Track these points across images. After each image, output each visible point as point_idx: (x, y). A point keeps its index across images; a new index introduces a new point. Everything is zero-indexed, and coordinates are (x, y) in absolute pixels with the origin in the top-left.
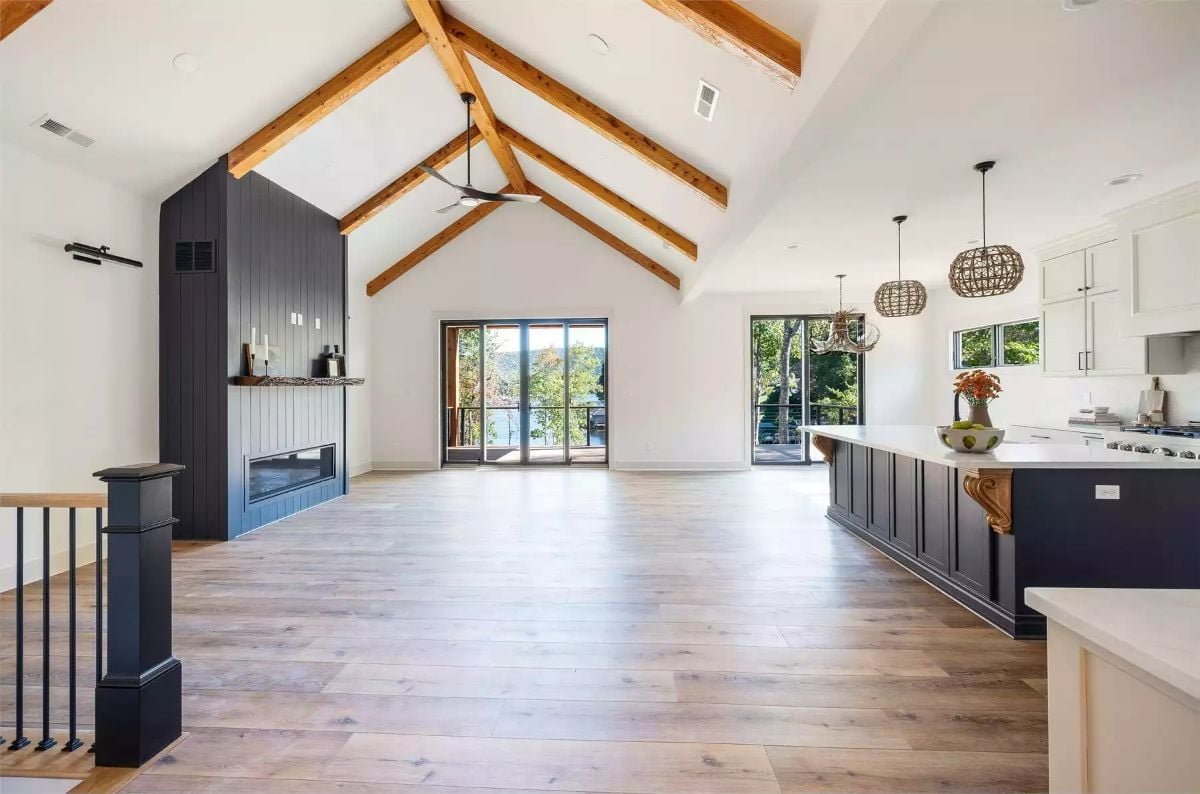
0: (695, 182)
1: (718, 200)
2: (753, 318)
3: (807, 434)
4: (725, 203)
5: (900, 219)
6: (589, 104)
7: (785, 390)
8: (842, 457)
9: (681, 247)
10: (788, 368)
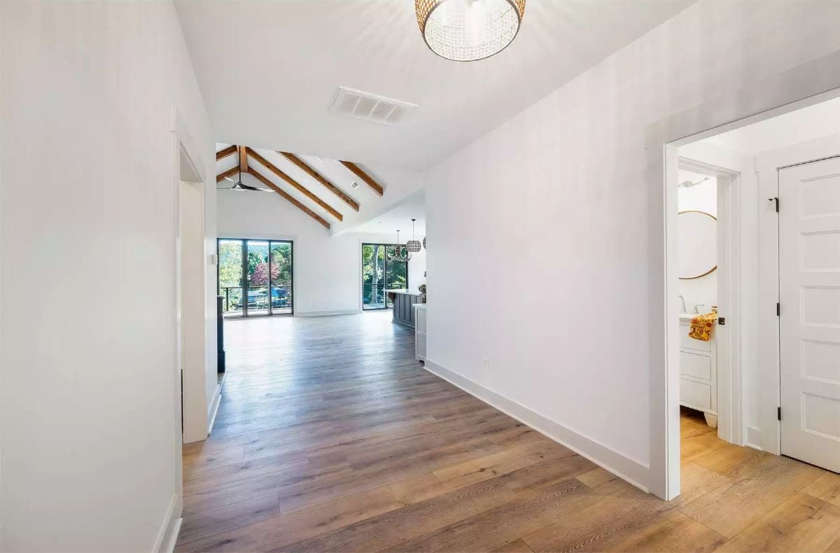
0: (347, 201)
1: (355, 208)
2: (363, 244)
3: (386, 293)
4: (358, 210)
5: (414, 220)
6: (306, 166)
7: (375, 277)
8: (397, 301)
9: (336, 216)
10: (377, 265)
